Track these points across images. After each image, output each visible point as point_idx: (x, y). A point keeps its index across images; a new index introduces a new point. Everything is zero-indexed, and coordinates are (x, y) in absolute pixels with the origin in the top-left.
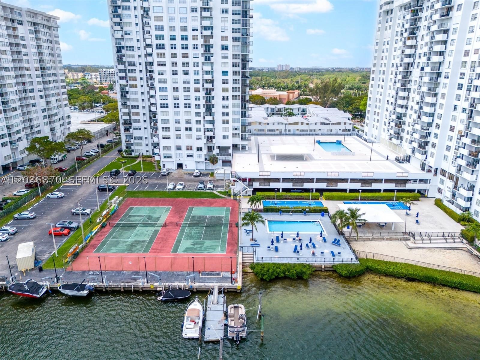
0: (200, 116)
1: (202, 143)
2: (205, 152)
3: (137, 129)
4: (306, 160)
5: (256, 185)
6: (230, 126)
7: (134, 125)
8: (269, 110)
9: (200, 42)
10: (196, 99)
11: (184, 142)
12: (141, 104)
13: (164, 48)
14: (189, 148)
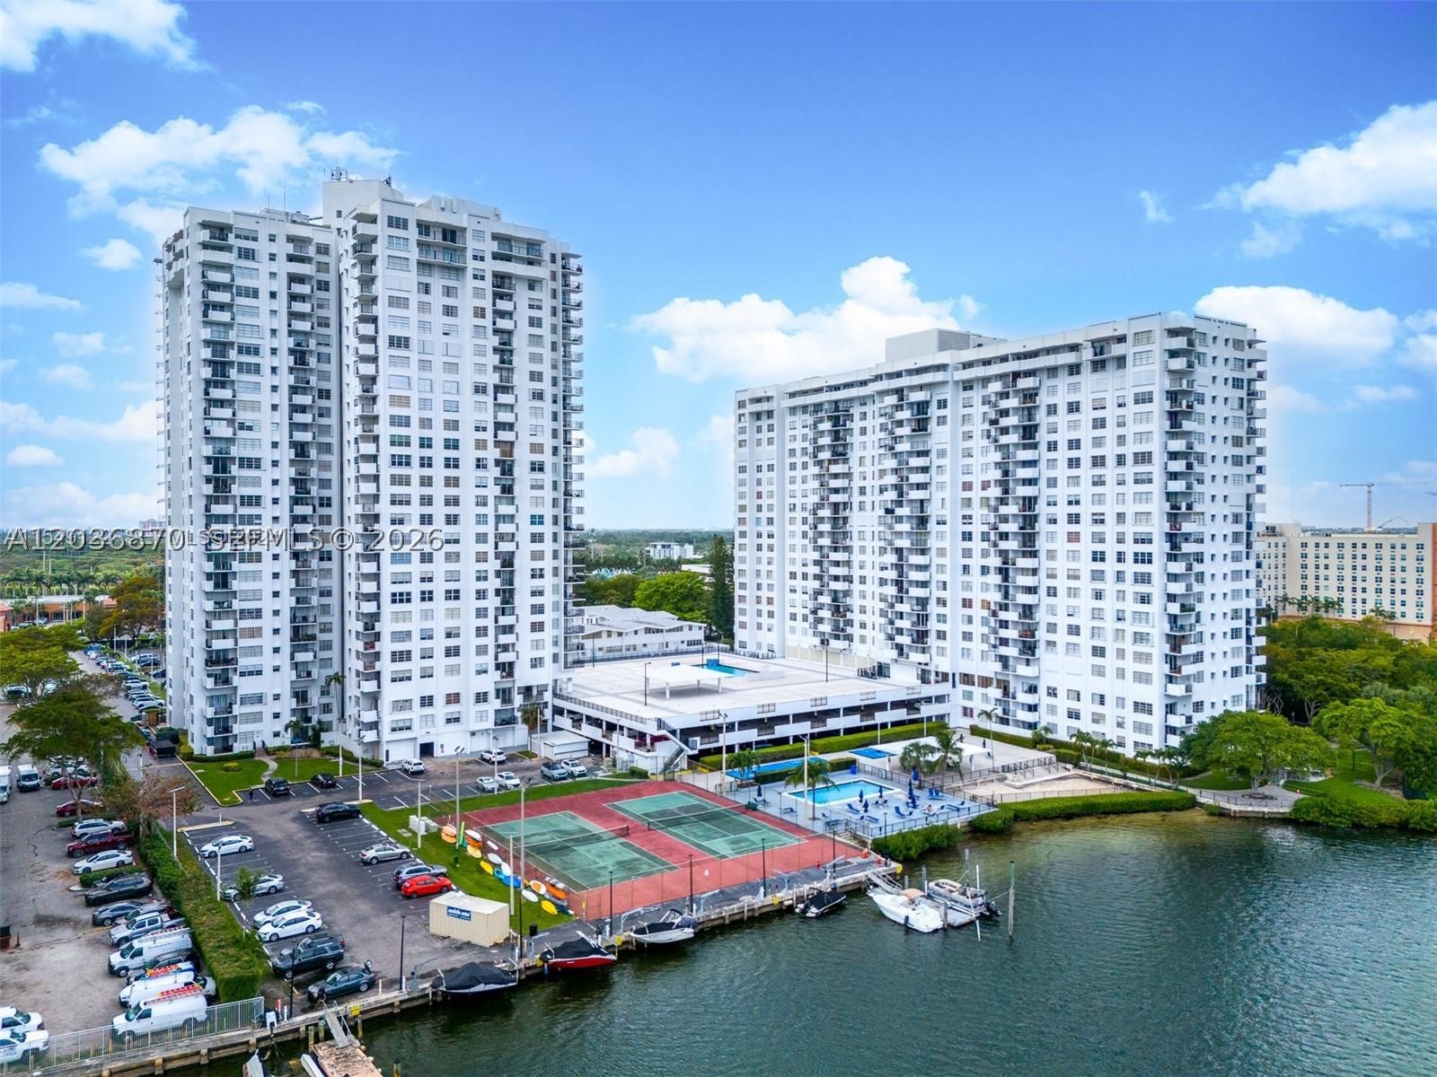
0: (486, 616)
1: (489, 682)
2: (495, 702)
3: (252, 673)
6: (547, 635)
7: (244, 662)
9: (492, 453)
10: (478, 579)
11: (439, 686)
12: (267, 605)
13: (407, 464)
14: (453, 698)
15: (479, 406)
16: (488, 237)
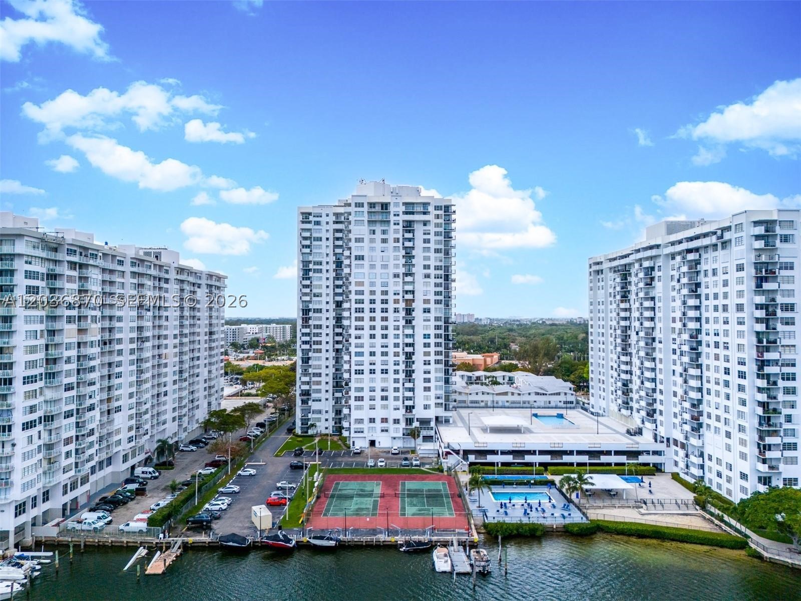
0: (398, 382)
1: (400, 414)
2: (403, 425)
3: (317, 400)
4: (524, 433)
5: (472, 458)
6: (432, 393)
7: (314, 396)
8: (466, 378)
9: (402, 305)
10: (395, 364)
11: (378, 414)
12: (323, 371)
13: (363, 312)
14: (384, 420)
15: (396, 283)
16: (401, 204)
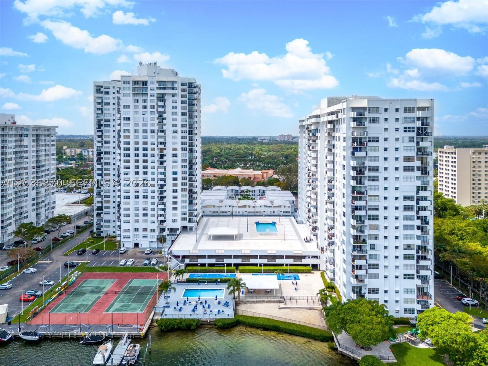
0: (154, 205)
1: (155, 226)
2: (157, 233)
3: (107, 214)
5: (187, 261)
6: (179, 211)
7: (105, 210)
8: (234, 192)
9: (156, 152)
10: (152, 192)
11: (141, 226)
12: (112, 194)
13: (129, 156)
14: (145, 230)
15: (152, 137)
16: (156, 82)
